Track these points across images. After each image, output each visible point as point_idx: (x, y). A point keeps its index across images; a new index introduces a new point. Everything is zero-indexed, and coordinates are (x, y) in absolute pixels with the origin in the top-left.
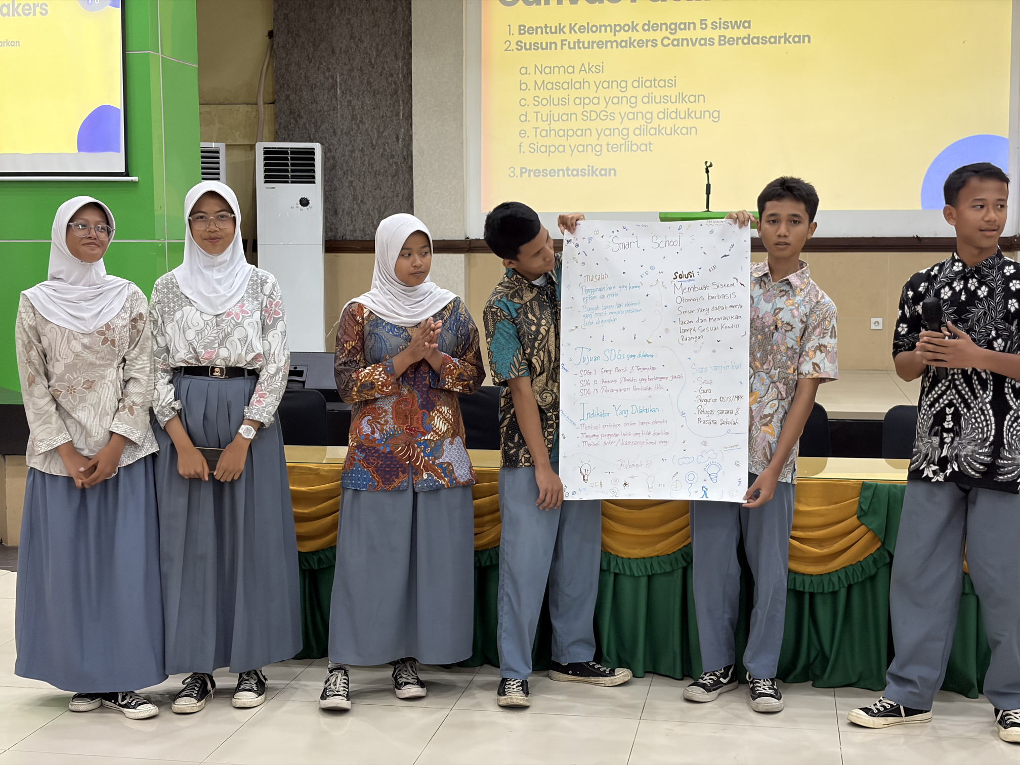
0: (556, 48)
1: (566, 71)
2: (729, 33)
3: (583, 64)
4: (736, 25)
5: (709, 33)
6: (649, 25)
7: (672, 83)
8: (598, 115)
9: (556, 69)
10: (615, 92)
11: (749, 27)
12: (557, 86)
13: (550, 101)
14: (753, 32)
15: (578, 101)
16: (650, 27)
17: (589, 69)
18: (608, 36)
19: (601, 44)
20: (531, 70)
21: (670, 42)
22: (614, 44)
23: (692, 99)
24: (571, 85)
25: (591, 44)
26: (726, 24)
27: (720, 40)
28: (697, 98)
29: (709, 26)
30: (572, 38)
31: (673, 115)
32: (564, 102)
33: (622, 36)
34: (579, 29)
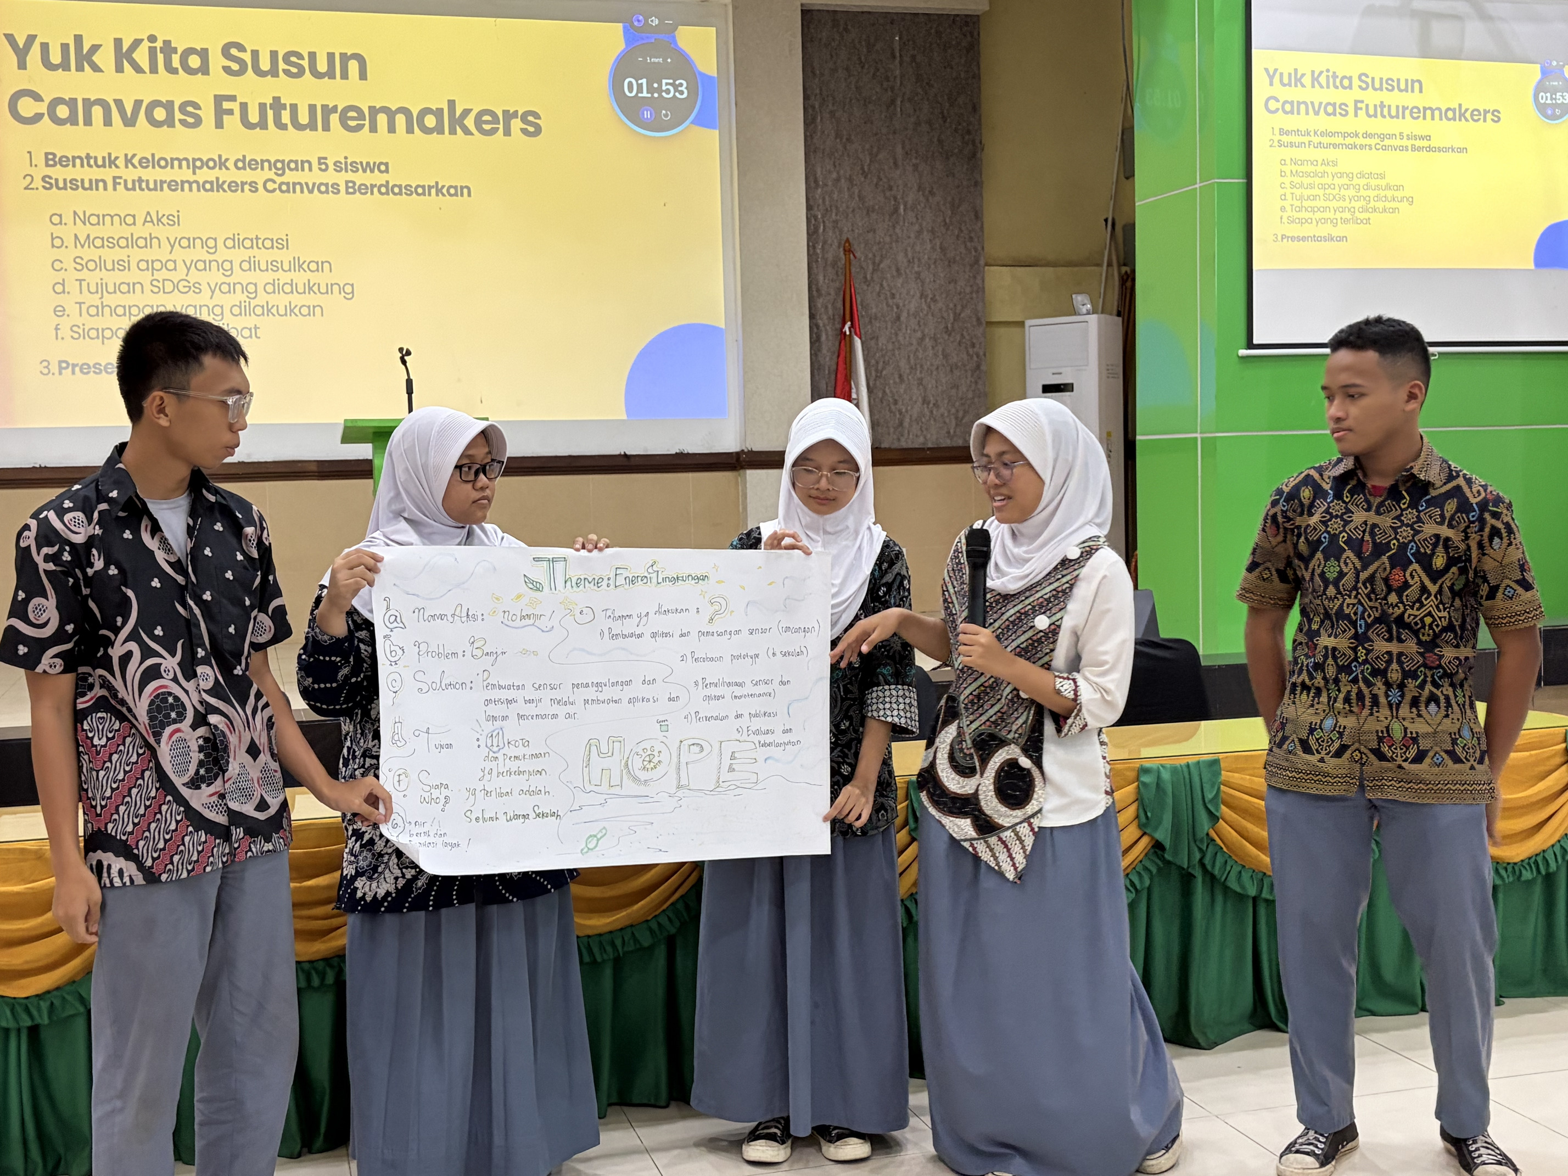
0: (105, 189)
1: (123, 221)
2: (360, 178)
3: (148, 213)
4: (368, 167)
5: (331, 177)
6: (244, 161)
7: (282, 244)
8: (176, 286)
9: (108, 219)
10: (199, 253)
11: (387, 171)
12: (112, 243)
13: (100, 264)
14: (393, 178)
15: (143, 265)
16: (244, 163)
17: (159, 220)
18: (185, 174)
19: (174, 186)
20: (68, 218)
21: (276, 186)
22: (194, 186)
23: (313, 266)
24: (132, 242)
25: (159, 186)
26: (355, 167)
27: (347, 188)
28: (320, 266)
29: (331, 167)
30: (131, 174)
31: (288, 288)
32: (122, 265)
33: (204, 175)
34: (140, 162)
